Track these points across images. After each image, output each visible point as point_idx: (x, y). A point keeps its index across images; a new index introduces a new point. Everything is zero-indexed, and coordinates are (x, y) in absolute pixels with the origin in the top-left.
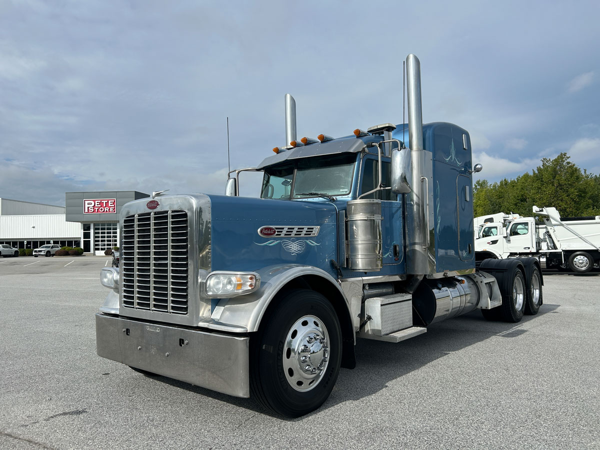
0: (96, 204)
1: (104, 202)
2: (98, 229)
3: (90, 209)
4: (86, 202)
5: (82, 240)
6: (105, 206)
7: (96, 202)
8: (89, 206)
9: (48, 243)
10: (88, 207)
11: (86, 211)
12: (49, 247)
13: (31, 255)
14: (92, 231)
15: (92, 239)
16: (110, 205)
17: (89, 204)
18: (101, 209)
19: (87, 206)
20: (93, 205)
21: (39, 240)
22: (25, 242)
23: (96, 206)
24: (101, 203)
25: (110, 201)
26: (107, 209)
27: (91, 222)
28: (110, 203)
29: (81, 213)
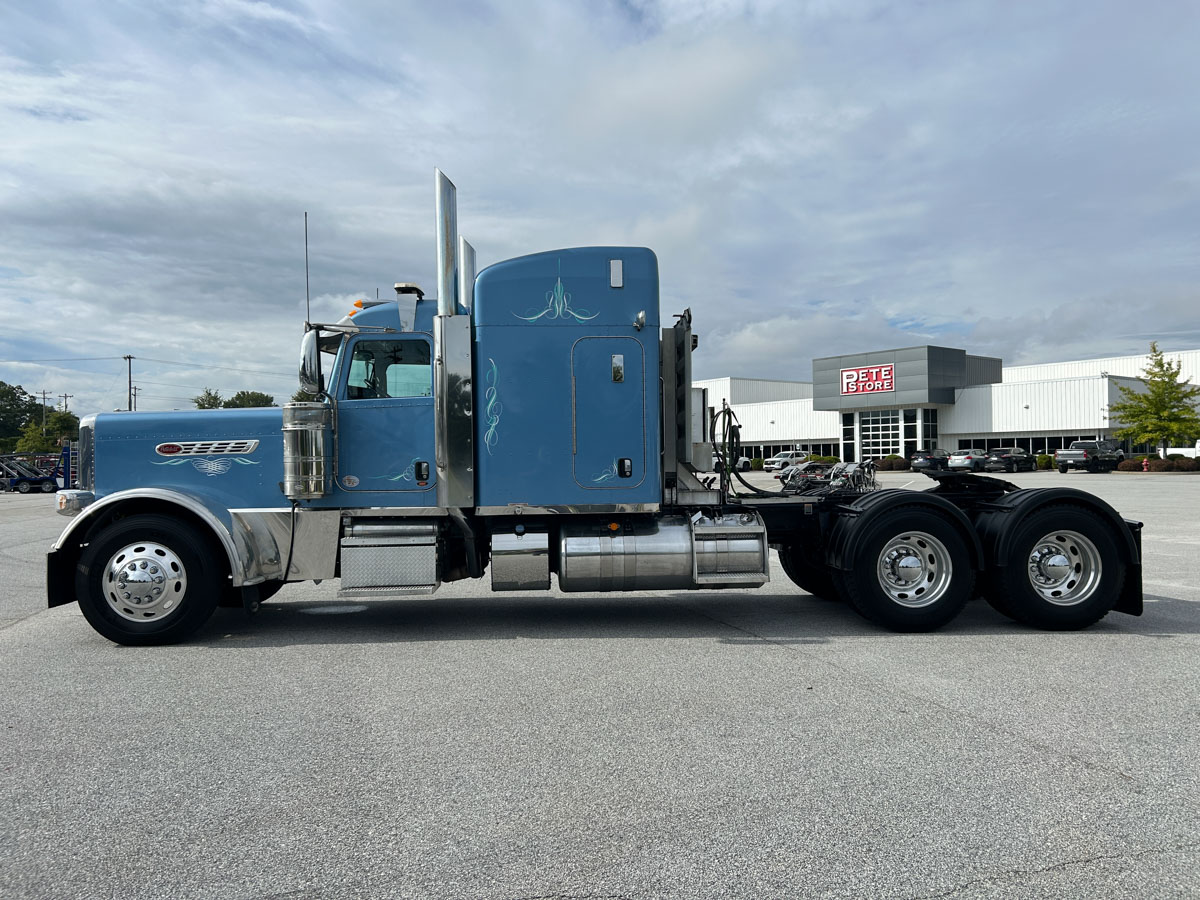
0: (861, 375)
1: (874, 371)
2: (867, 422)
3: (850, 385)
4: (845, 374)
5: (841, 443)
6: (874, 378)
7: (861, 372)
8: (849, 380)
9: (786, 448)
10: (848, 383)
11: (845, 390)
12: (787, 455)
13: (760, 469)
14: (857, 427)
15: (857, 441)
16: (883, 377)
17: (848, 378)
18: (869, 386)
19: (845, 381)
20: (855, 378)
21: (772, 445)
22: (762, 447)
23: (861, 379)
24: (869, 374)
25: (883, 369)
26: (878, 384)
27: (856, 409)
28: (883, 373)
29: (835, 393)
